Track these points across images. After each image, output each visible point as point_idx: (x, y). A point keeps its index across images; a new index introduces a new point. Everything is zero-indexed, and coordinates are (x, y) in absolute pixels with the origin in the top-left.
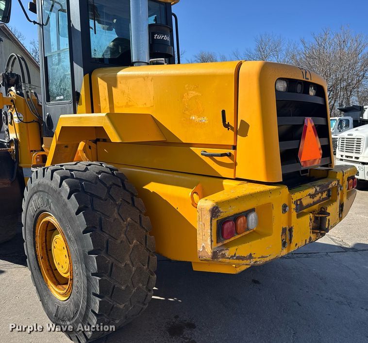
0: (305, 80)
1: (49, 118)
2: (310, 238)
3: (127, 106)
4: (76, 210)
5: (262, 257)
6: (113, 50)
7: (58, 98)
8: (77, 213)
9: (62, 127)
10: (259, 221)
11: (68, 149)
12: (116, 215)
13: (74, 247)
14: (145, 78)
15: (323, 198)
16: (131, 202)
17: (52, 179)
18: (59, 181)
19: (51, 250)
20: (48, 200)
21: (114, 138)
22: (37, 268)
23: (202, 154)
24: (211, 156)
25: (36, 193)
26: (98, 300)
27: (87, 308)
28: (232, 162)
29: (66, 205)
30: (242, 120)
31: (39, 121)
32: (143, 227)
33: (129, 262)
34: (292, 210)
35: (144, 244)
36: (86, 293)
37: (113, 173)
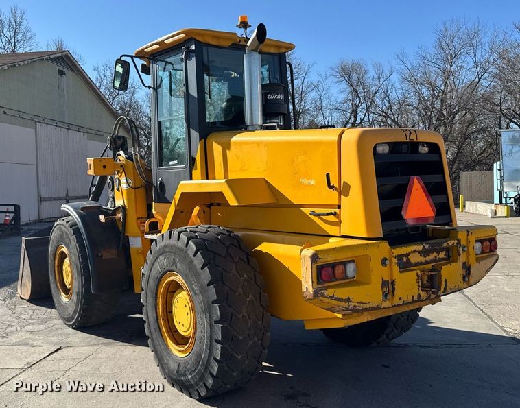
0: (408, 140)
1: (162, 183)
2: (419, 295)
3: (242, 170)
4: (201, 265)
5: (361, 303)
6: (226, 111)
7: (171, 163)
8: (202, 268)
9: (182, 193)
10: (357, 269)
11: (184, 214)
12: (234, 271)
13: (199, 299)
14: (259, 144)
15: (439, 258)
16: (246, 260)
17: (178, 240)
18: (186, 242)
19: (171, 312)
20: (174, 260)
21: (232, 201)
22: (158, 330)
23: (311, 214)
24: (319, 215)
25: (162, 254)
26: (219, 346)
27: (209, 356)
28: (337, 220)
29: (192, 262)
30: (344, 182)
31: (148, 186)
32: (257, 284)
33: (245, 314)
34: (394, 264)
35: (258, 299)
36: (208, 341)
37: (230, 235)
